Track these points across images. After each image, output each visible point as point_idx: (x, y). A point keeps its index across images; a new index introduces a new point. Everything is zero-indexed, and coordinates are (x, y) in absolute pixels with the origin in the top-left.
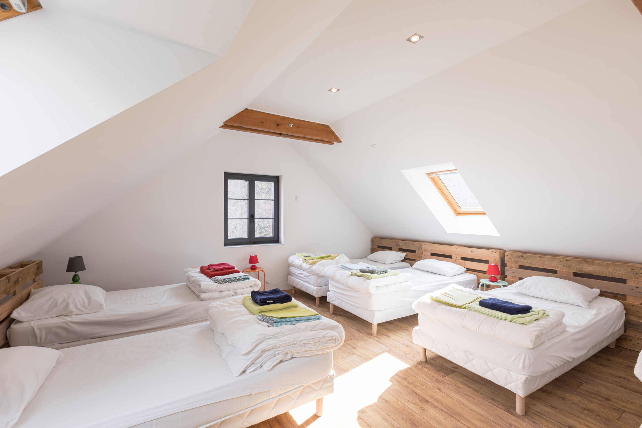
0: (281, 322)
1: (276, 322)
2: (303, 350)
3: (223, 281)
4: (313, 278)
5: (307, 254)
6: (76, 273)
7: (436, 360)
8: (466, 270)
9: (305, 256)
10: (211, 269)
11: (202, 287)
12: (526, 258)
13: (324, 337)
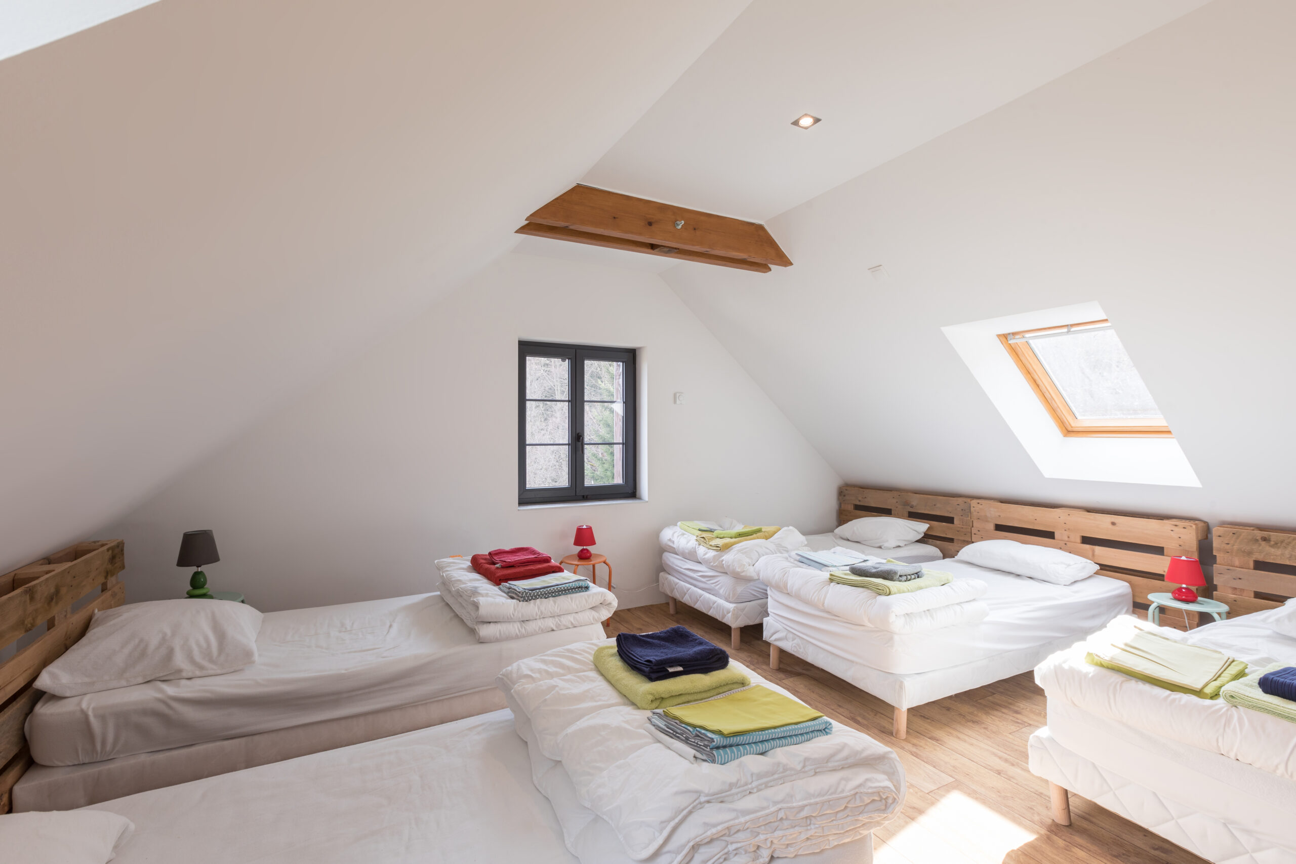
0: (731, 746)
1: (718, 748)
2: (803, 837)
3: (530, 594)
4: (724, 583)
5: (704, 526)
6: (199, 568)
7: (1094, 820)
8: (1099, 568)
9: (699, 530)
10: (497, 563)
11: (483, 611)
12: (1276, 545)
13: (857, 793)
